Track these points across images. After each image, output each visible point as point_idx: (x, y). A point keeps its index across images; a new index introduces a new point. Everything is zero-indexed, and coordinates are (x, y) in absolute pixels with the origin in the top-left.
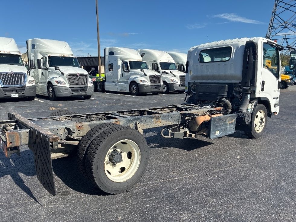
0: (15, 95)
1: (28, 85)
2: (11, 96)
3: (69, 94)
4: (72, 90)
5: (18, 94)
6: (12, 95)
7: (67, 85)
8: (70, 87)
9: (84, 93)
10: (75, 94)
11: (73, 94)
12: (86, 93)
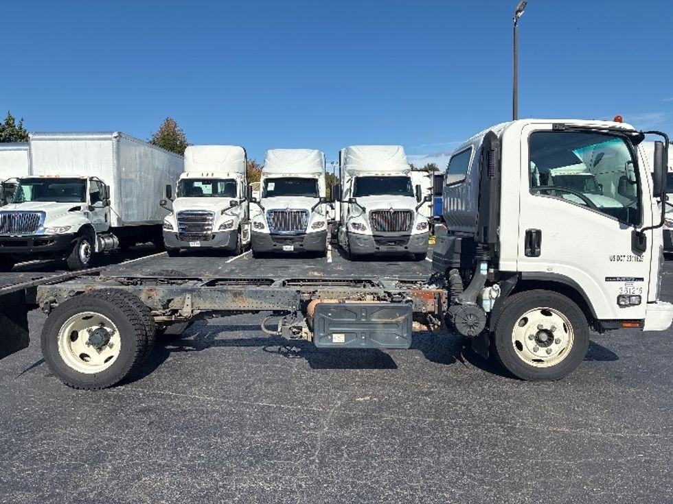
0: (289, 248)
1: (309, 230)
2: (282, 249)
3: (371, 248)
4: (377, 242)
5: (293, 247)
6: (284, 247)
7: (369, 232)
8: (373, 236)
9: (401, 248)
10: (383, 248)
11: (378, 248)
12: (406, 248)
